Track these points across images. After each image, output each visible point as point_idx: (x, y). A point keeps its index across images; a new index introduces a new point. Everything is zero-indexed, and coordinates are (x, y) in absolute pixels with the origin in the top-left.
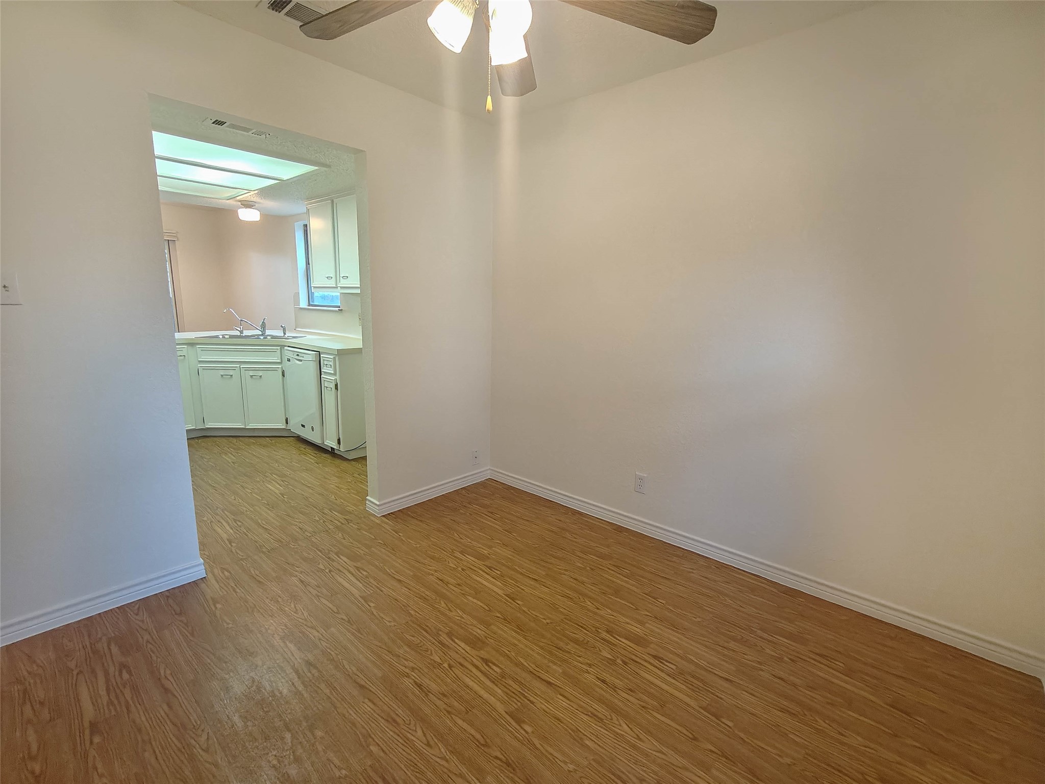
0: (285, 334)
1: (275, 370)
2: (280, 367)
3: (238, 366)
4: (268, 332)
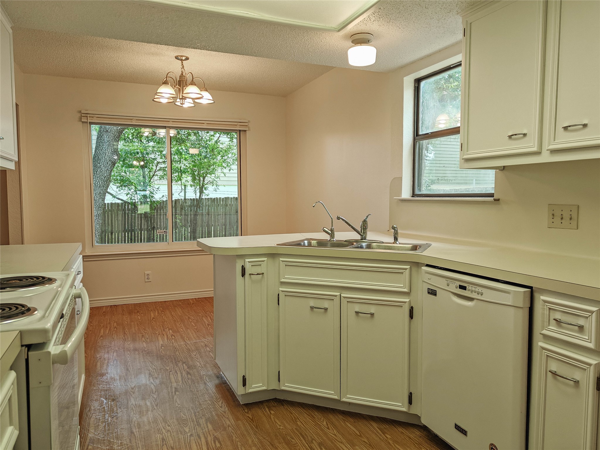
0: (396, 239)
1: (399, 305)
2: (407, 300)
3: (338, 294)
4: (370, 236)
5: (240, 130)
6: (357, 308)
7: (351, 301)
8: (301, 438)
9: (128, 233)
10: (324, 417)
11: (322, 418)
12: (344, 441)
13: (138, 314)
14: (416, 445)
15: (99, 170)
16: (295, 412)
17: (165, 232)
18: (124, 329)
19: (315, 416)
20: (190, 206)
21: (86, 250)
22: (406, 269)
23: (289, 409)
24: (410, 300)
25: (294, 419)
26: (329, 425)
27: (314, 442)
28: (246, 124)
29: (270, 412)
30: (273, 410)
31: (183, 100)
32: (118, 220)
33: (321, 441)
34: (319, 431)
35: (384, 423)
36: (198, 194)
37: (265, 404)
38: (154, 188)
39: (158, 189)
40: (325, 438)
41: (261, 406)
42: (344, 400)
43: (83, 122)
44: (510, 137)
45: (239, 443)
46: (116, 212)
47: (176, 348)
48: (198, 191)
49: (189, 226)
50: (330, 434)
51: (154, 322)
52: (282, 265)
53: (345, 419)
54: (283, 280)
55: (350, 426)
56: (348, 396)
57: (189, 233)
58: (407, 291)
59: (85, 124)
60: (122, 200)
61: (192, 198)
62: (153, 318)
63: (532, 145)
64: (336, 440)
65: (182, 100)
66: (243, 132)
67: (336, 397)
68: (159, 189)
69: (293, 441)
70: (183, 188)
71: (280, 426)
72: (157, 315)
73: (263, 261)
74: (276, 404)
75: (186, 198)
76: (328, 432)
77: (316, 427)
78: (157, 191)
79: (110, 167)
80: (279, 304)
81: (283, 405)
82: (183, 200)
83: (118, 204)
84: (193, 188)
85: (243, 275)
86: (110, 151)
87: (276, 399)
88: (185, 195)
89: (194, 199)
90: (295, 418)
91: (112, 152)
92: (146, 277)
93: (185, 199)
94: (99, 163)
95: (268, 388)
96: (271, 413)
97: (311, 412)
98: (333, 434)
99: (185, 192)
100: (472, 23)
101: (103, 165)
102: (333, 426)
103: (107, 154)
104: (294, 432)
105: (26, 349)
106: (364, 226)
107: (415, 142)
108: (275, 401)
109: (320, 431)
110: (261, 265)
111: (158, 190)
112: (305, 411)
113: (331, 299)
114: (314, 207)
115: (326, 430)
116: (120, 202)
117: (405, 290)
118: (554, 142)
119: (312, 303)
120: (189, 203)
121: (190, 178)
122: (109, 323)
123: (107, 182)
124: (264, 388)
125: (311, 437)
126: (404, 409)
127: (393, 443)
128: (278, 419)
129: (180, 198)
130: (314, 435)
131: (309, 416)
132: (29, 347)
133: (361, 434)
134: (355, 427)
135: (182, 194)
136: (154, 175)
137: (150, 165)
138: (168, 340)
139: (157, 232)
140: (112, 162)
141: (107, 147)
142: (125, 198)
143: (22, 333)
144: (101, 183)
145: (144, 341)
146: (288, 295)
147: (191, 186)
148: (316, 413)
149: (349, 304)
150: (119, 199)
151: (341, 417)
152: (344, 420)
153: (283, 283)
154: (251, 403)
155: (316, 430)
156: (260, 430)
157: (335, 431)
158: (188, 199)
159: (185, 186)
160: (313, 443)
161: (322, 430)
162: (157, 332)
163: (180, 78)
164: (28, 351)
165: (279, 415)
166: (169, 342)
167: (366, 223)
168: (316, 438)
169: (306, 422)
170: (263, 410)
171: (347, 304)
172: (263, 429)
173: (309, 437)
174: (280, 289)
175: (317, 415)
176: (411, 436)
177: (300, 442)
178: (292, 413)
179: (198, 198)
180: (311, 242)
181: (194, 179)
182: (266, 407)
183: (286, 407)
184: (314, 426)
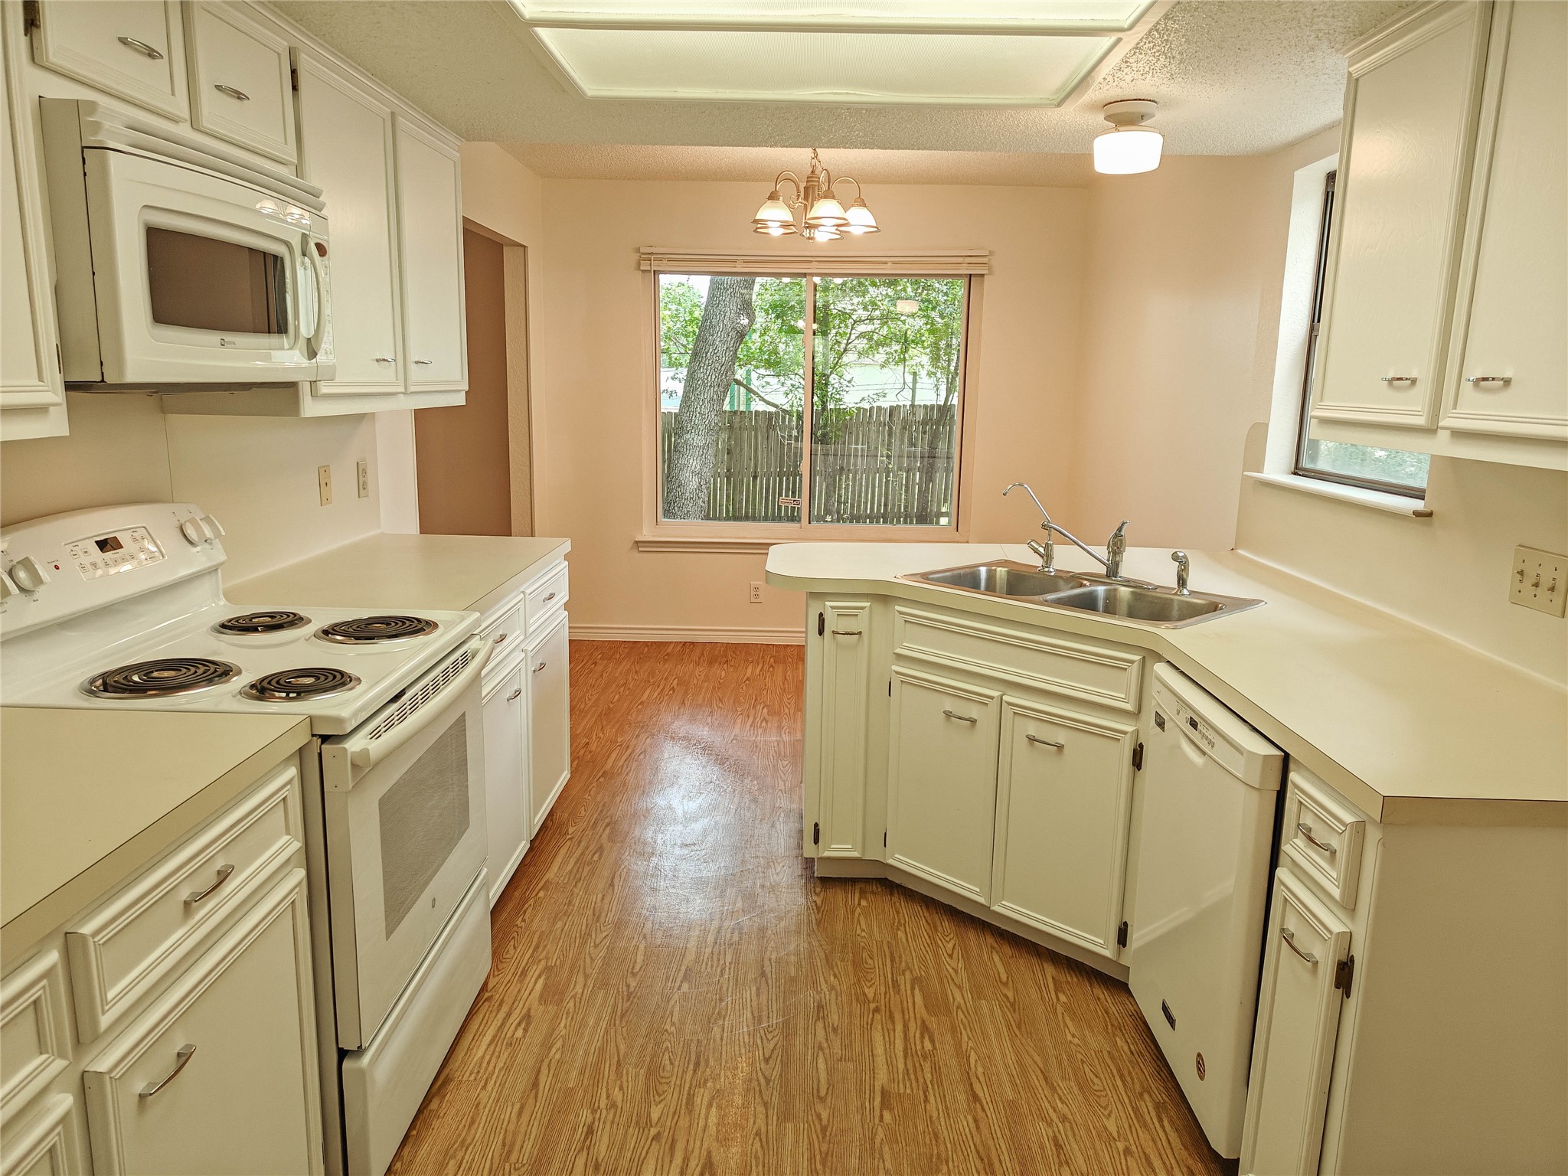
5: (971, 275)
6: (1032, 729)
7: (1021, 713)
8: (888, 961)
9: (788, 479)
10: (957, 935)
11: (952, 935)
12: (966, 985)
13: (725, 666)
14: (1110, 1027)
15: (711, 350)
16: (907, 911)
17: (795, 503)
18: (686, 693)
19: (940, 929)
20: (924, 423)
21: (644, 529)
22: (1132, 662)
23: (898, 904)
24: (1137, 731)
25: (896, 924)
26: (956, 951)
27: (908, 973)
28: (985, 260)
29: (859, 901)
30: (867, 900)
31: (812, 231)
32: (770, 449)
33: (921, 975)
34: (930, 957)
35: (1074, 971)
36: (943, 394)
37: (858, 886)
38: (842, 381)
39: (849, 382)
40: (932, 971)
41: (850, 887)
42: (996, 908)
43: (643, 271)
44: (1391, 381)
45: (772, 942)
46: (765, 430)
47: (756, 747)
48: (943, 388)
49: (917, 469)
50: (948, 967)
51: (744, 688)
52: (899, 620)
53: (995, 945)
54: (899, 651)
55: (997, 960)
56: (1003, 902)
57: (918, 484)
58: (1131, 709)
59: (648, 274)
60: (776, 406)
61: (929, 403)
62: (748, 679)
63: (1420, 410)
64: (950, 981)
65: (810, 231)
66: (978, 278)
67: (981, 900)
68: (853, 383)
69: (870, 961)
70: (909, 378)
71: (863, 930)
72: (758, 672)
73: (862, 608)
74: (880, 890)
75: (916, 404)
76: (946, 963)
77: (928, 949)
78: (847, 386)
79: (732, 342)
80: (890, 695)
81: (891, 894)
82: (908, 408)
83: (770, 413)
84: (933, 380)
85: (821, 632)
86: (735, 308)
87: (886, 879)
88: (913, 396)
89: (932, 407)
90: (899, 922)
91: (738, 311)
92: (753, 593)
93: (913, 406)
94: (712, 335)
95: (863, 854)
96: (859, 904)
97: (937, 919)
98: (953, 968)
99: (914, 390)
100: (1361, 80)
101: (718, 340)
102: (962, 954)
103: (727, 314)
104: (882, 947)
105: (319, 740)
106: (1115, 544)
107: (1313, 337)
108: (880, 883)
109: (932, 958)
110: (857, 615)
111: (849, 385)
112: (927, 915)
113: (983, 701)
114: (1005, 495)
115: (945, 958)
116: (773, 409)
117: (1129, 707)
118: (1454, 411)
119: (949, 705)
120: (920, 415)
121: (925, 360)
122: (666, 679)
123: (726, 376)
124: (855, 854)
125: (907, 964)
126: (1107, 953)
127: (1063, 1013)
128: (866, 918)
129: (901, 404)
130: (915, 960)
131: (929, 924)
132: (325, 739)
133: (1010, 980)
134: (1006, 966)
135: (908, 393)
136: (845, 350)
137: (841, 325)
138: (752, 728)
139: (780, 500)
140: (738, 332)
141: (728, 299)
142: (780, 400)
143: (312, 719)
144: (714, 377)
145: (708, 724)
146: (908, 682)
147: (930, 374)
148: (946, 922)
149: (1017, 718)
150: (768, 403)
151: (990, 940)
152: (992, 947)
153: (899, 656)
154: (835, 878)
155: (925, 952)
156: (821, 929)
157: (960, 965)
158: (920, 406)
159: (915, 374)
160: (904, 974)
161: (936, 956)
162: (739, 709)
163: (807, 182)
164: (322, 743)
165: (874, 910)
166: (752, 732)
167: (1121, 541)
168: (916, 967)
169: (914, 934)
170: (850, 895)
171: (1014, 719)
172: (829, 930)
173: (903, 963)
174: (895, 668)
175: (946, 925)
176: (1113, 1009)
177: (881, 966)
178: (898, 913)
179: (942, 403)
180: (995, 570)
181: (935, 359)
182: (857, 891)
183: (895, 899)
184: (926, 945)
